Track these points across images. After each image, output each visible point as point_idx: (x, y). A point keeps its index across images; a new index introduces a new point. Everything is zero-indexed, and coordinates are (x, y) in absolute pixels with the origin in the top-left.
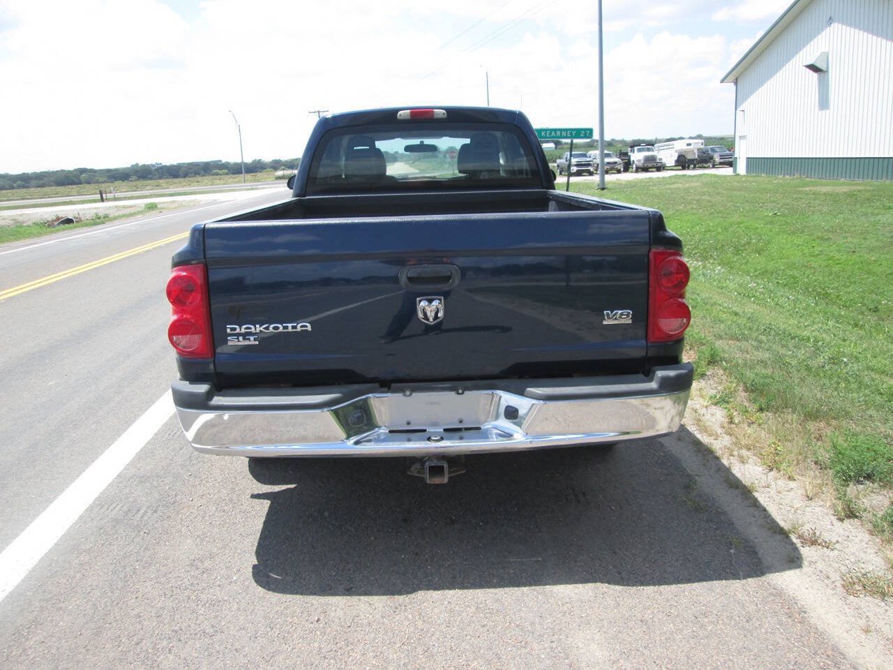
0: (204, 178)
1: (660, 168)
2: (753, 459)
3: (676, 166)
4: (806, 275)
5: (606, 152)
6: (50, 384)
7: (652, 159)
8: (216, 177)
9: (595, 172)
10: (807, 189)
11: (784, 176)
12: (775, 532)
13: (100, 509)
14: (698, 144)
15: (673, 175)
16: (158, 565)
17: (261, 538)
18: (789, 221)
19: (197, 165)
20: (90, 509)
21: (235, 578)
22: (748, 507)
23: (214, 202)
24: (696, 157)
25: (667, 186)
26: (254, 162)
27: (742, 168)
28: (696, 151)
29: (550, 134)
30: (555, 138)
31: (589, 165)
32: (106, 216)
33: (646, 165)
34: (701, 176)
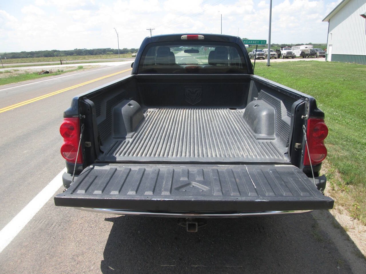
0: (103, 55)
1: (294, 57)
2: (345, 212)
3: (300, 56)
4: (358, 108)
5: (271, 50)
6: (24, 152)
7: (290, 53)
8: (108, 55)
9: (265, 58)
10: (358, 69)
11: (348, 62)
12: (359, 257)
13: (35, 222)
14: (310, 47)
15: (299, 60)
16: (57, 257)
17: (107, 245)
18: (350, 83)
19: (100, 50)
20: (30, 222)
21: (92, 268)
22: (344, 240)
23: (106, 66)
24: (309, 53)
25: (297, 66)
26: (124, 49)
27: (329, 59)
28: (309, 50)
29: (248, 42)
30: (250, 44)
31: (263, 55)
32: (62, 71)
33: (287, 56)
34: (311, 61)
